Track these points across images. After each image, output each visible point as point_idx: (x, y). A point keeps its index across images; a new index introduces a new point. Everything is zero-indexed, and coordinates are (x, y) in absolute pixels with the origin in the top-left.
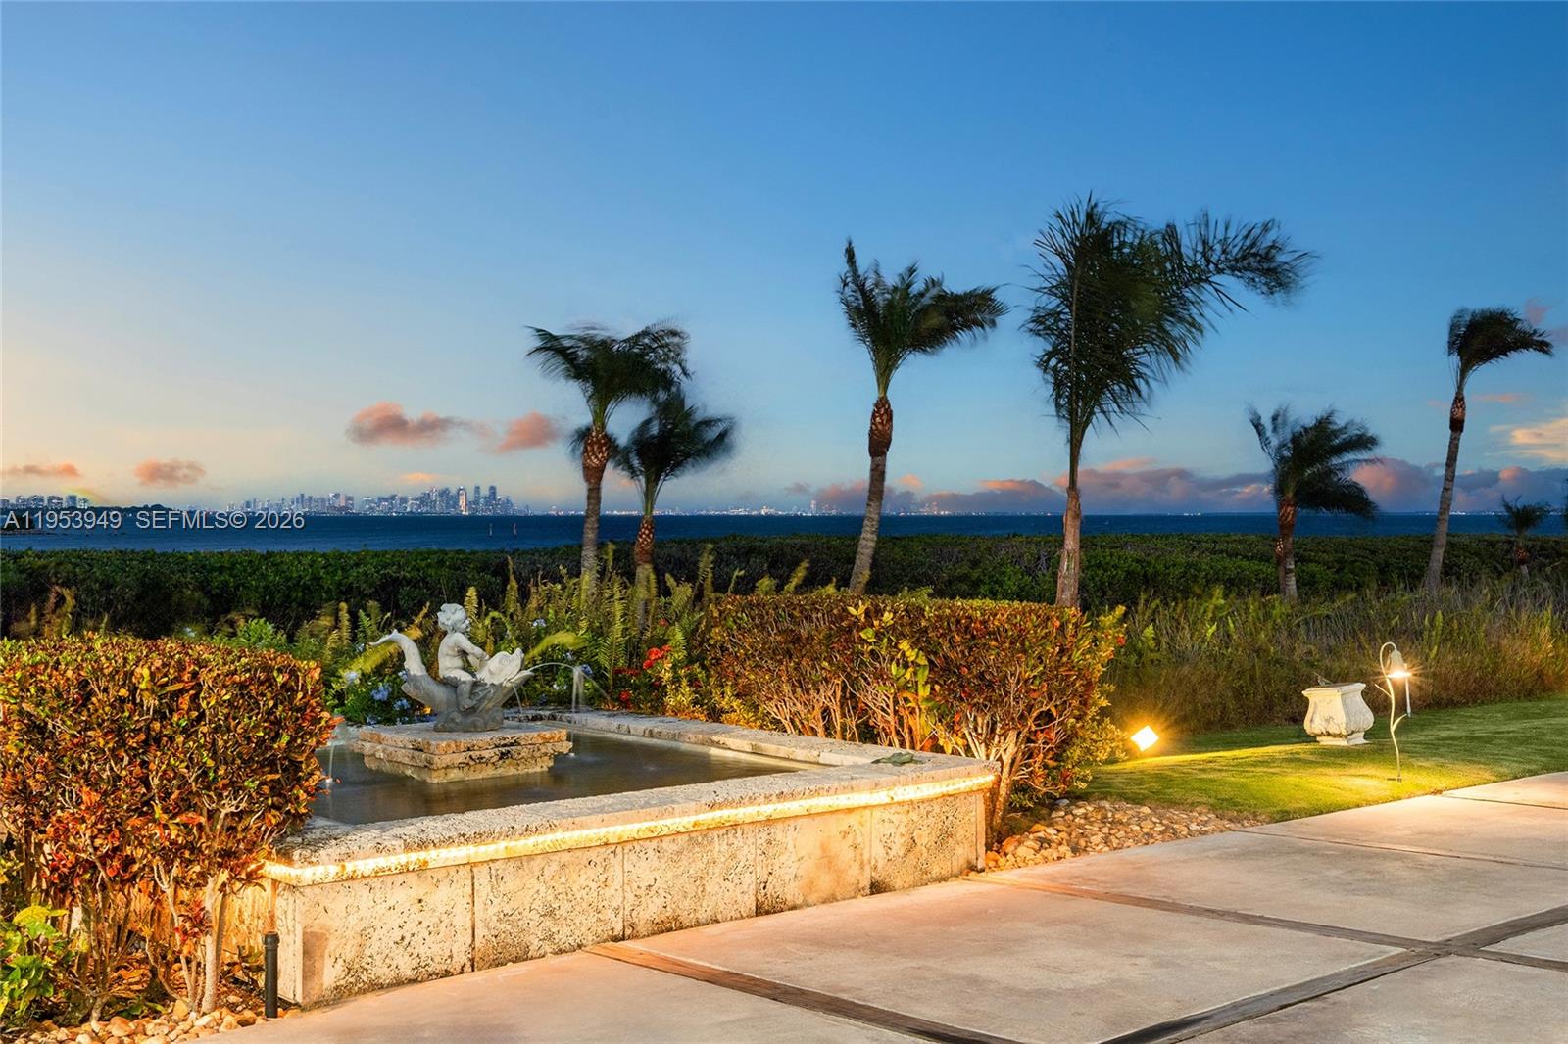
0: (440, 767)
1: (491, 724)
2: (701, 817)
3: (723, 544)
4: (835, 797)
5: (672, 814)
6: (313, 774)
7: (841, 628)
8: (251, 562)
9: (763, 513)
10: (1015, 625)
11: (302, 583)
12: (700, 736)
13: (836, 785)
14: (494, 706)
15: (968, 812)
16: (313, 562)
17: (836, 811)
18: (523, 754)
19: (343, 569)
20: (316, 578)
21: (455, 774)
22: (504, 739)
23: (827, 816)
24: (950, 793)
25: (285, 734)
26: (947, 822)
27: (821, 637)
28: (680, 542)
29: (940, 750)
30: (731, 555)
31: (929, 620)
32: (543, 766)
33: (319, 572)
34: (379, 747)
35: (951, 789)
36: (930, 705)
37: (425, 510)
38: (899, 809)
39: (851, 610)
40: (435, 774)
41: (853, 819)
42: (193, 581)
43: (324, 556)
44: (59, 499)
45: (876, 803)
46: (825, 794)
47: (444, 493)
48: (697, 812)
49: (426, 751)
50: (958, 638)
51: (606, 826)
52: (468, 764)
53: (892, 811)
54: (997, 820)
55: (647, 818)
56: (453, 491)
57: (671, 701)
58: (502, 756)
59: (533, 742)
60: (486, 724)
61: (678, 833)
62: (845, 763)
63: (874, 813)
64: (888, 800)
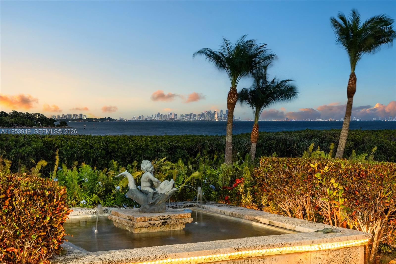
0: (137, 227)
1: (161, 210)
2: (233, 254)
3: (302, 133)
4: (294, 247)
5: (219, 253)
6: (61, 233)
7: (308, 173)
8: (124, 139)
9: (330, 120)
10: (379, 173)
11: (141, 148)
12: (250, 216)
13: (294, 242)
14: (162, 203)
15: (356, 255)
16: (146, 139)
17: (294, 253)
18: (172, 223)
19: (157, 142)
20: (147, 146)
21: (144, 230)
22: (164, 216)
23: (290, 255)
24: (347, 247)
25: (48, 216)
26: (346, 259)
27: (300, 176)
28: (285, 133)
29: (348, 227)
30: (305, 138)
31: (343, 170)
32: (180, 228)
33: (148, 143)
34: (117, 218)
35: (348, 245)
36: (344, 207)
37: (202, 119)
38: (324, 253)
39: (312, 165)
40: (136, 230)
41: (302, 257)
42: (103, 146)
43: (151, 137)
44: (77, 115)
45: (313, 250)
46: (289, 245)
47: (209, 112)
48: (230, 252)
49: (133, 220)
50: (354, 179)
51: (190, 257)
52: (149, 226)
53: (321, 254)
54: (372, 258)
55: (208, 254)
56: (213, 112)
57: (243, 200)
58: (163, 223)
59: (176, 218)
60: (159, 210)
61: (222, 260)
62: (305, 231)
63: (312, 254)
64: (318, 249)
